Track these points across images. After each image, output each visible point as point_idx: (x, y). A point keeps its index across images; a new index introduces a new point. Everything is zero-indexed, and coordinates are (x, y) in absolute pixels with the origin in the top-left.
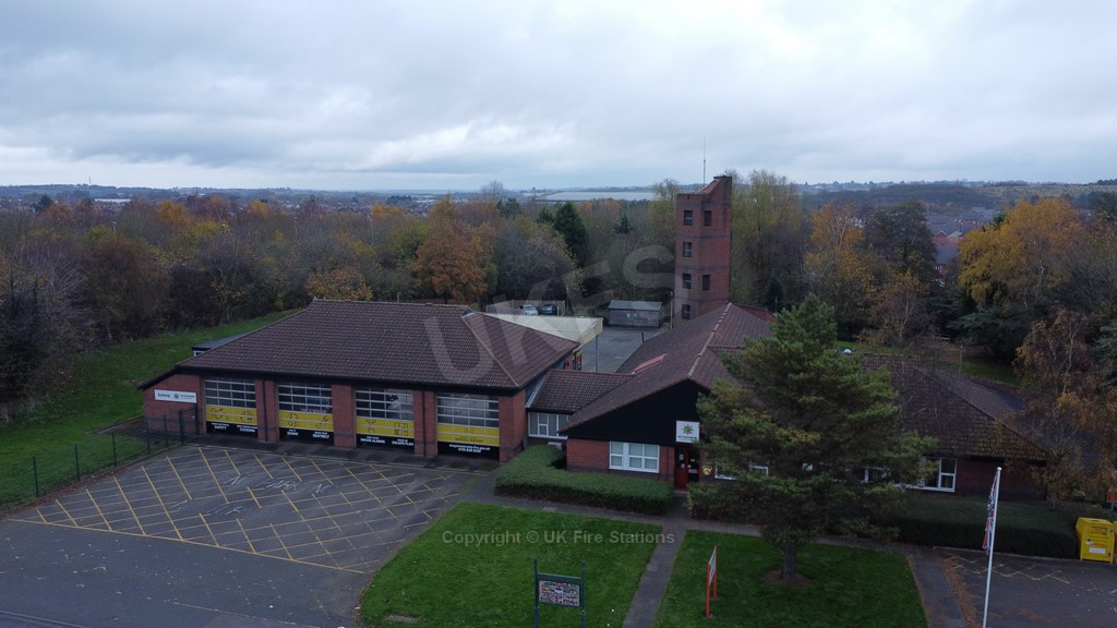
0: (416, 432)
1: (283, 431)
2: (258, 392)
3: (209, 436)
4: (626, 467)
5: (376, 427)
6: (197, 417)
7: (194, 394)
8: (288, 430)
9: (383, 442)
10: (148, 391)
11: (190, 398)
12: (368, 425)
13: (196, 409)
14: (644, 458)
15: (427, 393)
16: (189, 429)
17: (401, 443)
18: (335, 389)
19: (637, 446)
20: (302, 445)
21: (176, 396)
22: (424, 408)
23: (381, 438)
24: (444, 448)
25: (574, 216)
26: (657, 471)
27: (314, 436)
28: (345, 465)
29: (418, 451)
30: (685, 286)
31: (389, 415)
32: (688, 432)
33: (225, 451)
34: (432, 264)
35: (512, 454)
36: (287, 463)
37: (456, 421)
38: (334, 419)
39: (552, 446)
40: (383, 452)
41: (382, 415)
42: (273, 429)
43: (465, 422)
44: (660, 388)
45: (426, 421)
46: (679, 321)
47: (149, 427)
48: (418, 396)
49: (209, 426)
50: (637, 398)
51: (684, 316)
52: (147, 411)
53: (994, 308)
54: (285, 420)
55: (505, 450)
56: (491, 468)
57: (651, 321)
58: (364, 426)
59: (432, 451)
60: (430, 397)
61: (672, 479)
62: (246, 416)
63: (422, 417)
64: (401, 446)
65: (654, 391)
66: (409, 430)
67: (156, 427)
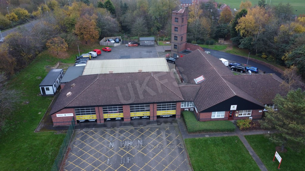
0: (150, 114)
2: (96, 110)
3: (79, 124)
4: (216, 117)
5: (137, 114)
6: (74, 120)
8: (107, 119)
9: (139, 118)
11: (71, 115)
18: (124, 106)
19: (219, 112)
20: (112, 122)
22: (154, 108)
24: (159, 117)
25: (111, 5)
26: (224, 117)
27: (116, 119)
29: (151, 119)
30: (175, 39)
31: (141, 111)
32: (233, 107)
33: (92, 130)
34: (82, 31)
35: (180, 116)
36: (117, 132)
37: (163, 110)
38: (124, 114)
39: (186, 110)
40: (140, 121)
41: (139, 111)
42: (102, 120)
43: (165, 110)
44: (228, 98)
45: (154, 111)
46: (173, 49)
47: (55, 125)
48: (151, 105)
49: (78, 121)
50: (221, 101)
51: (175, 48)
52: (54, 120)
53: (247, 37)
54: (106, 116)
55: (178, 115)
56: (176, 122)
57: (152, 43)
58: (133, 114)
59: (156, 119)
60: (156, 105)
61: (227, 119)
62: (91, 117)
63: (153, 111)
64: (145, 118)
65: (226, 99)
66: (148, 114)
67: (58, 124)
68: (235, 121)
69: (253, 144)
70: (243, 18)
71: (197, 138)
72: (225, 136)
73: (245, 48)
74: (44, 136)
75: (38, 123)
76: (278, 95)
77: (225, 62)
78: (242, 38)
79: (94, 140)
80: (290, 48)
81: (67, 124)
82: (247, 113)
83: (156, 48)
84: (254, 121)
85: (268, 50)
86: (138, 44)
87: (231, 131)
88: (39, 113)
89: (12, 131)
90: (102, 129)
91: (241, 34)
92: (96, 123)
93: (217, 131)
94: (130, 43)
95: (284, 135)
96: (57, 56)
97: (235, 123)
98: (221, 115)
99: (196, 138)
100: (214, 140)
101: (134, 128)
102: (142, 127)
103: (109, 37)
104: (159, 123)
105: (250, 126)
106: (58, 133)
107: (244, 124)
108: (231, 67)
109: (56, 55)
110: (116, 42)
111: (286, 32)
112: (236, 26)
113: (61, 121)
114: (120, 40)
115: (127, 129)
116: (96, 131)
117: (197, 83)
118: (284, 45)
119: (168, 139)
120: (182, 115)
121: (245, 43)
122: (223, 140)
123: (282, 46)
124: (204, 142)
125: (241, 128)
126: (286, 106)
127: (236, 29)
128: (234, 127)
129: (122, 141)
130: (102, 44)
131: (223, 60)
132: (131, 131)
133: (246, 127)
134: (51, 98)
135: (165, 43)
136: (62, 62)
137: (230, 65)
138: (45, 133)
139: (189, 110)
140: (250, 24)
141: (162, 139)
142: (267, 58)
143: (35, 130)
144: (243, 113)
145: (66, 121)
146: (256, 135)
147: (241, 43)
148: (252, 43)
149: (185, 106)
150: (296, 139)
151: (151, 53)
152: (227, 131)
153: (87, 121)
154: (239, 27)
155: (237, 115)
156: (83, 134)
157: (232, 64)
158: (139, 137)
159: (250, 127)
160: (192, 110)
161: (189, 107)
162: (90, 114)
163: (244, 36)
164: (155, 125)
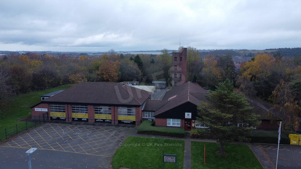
0: (112, 118)
1: (73, 119)
2: (66, 108)
3: (51, 121)
4: (171, 125)
5: (100, 117)
6: (48, 116)
7: (47, 109)
8: (75, 118)
9: (102, 121)
10: (33, 109)
11: (46, 110)
12: (98, 116)
13: (47, 113)
14: (176, 123)
15: (115, 107)
16: (46, 119)
17: (108, 121)
18: (89, 107)
19: (174, 120)
20: (79, 122)
21: (41, 110)
22: (114, 111)
23: (102, 120)
24: (120, 122)
25: (139, 59)
26: (180, 126)
27: (82, 120)
28: (93, 127)
29: (113, 123)
30: (175, 77)
31: (104, 113)
32: (188, 115)
33: (57, 124)
34: (103, 72)
36: (76, 127)
37: (123, 114)
38: (88, 115)
40: (102, 123)
42: (71, 119)
48: (112, 108)
49: (51, 118)
54: (74, 115)
55: (137, 122)
57: (164, 87)
59: (117, 123)
62: (62, 115)
63: (114, 114)
66: (110, 117)
67: (35, 118)
69: (195, 147)
71: (142, 137)
79: (53, 129)
81: (42, 119)
87: (179, 136)
90: (66, 125)
92: (65, 121)
100: (157, 140)
102: (100, 127)
104: (117, 126)
113: (38, 116)
115: (87, 127)
116: (60, 125)
119: (115, 135)
122: (167, 141)
124: (146, 139)
141: (109, 135)
143: (16, 120)
144: (200, 124)
149: (149, 116)
153: (58, 119)
156: (48, 125)
158: (91, 131)
161: (153, 118)
162: (61, 111)
164: (112, 127)
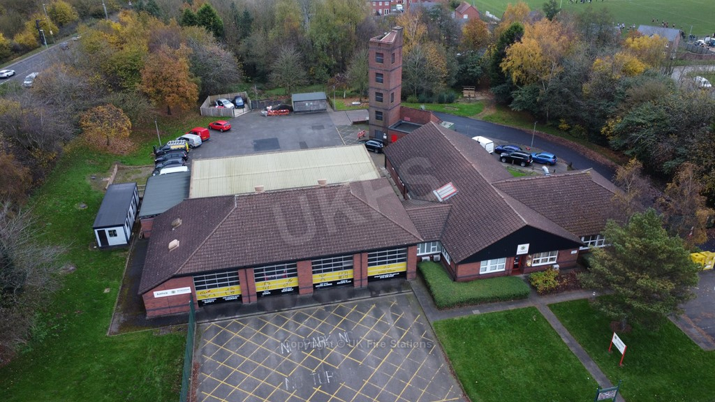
0: (354, 275)
1: (259, 294)
2: (241, 276)
3: (202, 310)
4: (488, 271)
5: (326, 278)
7: (189, 288)
8: (263, 292)
9: (331, 284)
10: (148, 294)
11: (187, 290)
12: (320, 278)
13: (191, 296)
15: (363, 254)
17: (344, 282)
18: (299, 264)
19: (495, 260)
20: (273, 298)
22: (361, 262)
24: (371, 279)
26: (503, 270)
27: (282, 291)
29: (357, 285)
30: (377, 100)
31: (335, 270)
32: (523, 249)
33: (234, 320)
34: (159, 86)
35: (415, 274)
36: (290, 319)
37: (379, 264)
38: (298, 280)
39: (426, 260)
40: (333, 291)
41: (330, 270)
42: (254, 295)
43: (385, 263)
44: (511, 232)
45: (363, 269)
46: (374, 121)
47: (150, 315)
48: (357, 257)
49: (201, 303)
50: (499, 239)
51: (377, 118)
52: (148, 306)
53: (526, 87)
54: (261, 287)
55: (411, 273)
56: (408, 286)
57: (321, 106)
58: (318, 279)
59: (365, 283)
60: (365, 256)
61: (510, 272)
62: (230, 291)
63: (360, 267)
64: (343, 284)
65: (509, 234)
66: (349, 274)
67: (157, 313)
68: (525, 277)
69: (567, 321)
70: (517, 45)
71: (457, 318)
72: (510, 309)
73: (524, 110)
74: (131, 341)
75: (111, 314)
76: (610, 222)
77: (487, 143)
78: (516, 88)
79: (245, 341)
80: (616, 109)
81: (177, 311)
82: (549, 258)
83: (331, 116)
84: (563, 272)
85: (572, 114)
86: (288, 109)
87: (521, 297)
88: (106, 291)
89: (56, 337)
90: (257, 315)
91: (514, 79)
92: (239, 303)
93: (494, 300)
94: (269, 108)
95: (628, 301)
96: (109, 148)
97: (529, 281)
98: (497, 265)
99: (455, 318)
100: (492, 319)
101: (323, 306)
102: (340, 304)
103: (221, 94)
104: (374, 293)
105: (557, 284)
106: (162, 332)
107: (546, 282)
108: (500, 154)
109: (106, 148)
110: (237, 106)
111: (606, 74)
112: (501, 62)
113: (164, 307)
114: (245, 101)
115: (310, 310)
116: (245, 322)
117: (441, 200)
118: (604, 102)
119: (398, 324)
120: (419, 272)
121: (524, 99)
122: (508, 317)
123: (599, 105)
124: (472, 325)
125: (540, 289)
126: (630, 246)
127: (501, 68)
128: (527, 288)
129: (306, 337)
130: (207, 114)
131: (483, 140)
132: (320, 315)
133: (550, 285)
134: (122, 253)
135: (349, 104)
136: (122, 162)
137: (497, 151)
138: (132, 334)
139: (432, 258)
140: (532, 59)
141: (388, 327)
142: (571, 131)
143: (107, 329)
144: (541, 259)
145: (175, 304)
146: (571, 301)
147: (516, 100)
148: (538, 100)
149: (422, 251)
150: (652, 308)
151: (322, 130)
152: (514, 299)
153: (220, 300)
154: (509, 64)
155: (529, 263)
156: (217, 330)
157: (501, 148)
158: (338, 326)
159: (557, 286)
160: (437, 258)
161: (431, 253)
162: (226, 285)
163: (520, 83)
164: (367, 298)
